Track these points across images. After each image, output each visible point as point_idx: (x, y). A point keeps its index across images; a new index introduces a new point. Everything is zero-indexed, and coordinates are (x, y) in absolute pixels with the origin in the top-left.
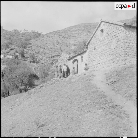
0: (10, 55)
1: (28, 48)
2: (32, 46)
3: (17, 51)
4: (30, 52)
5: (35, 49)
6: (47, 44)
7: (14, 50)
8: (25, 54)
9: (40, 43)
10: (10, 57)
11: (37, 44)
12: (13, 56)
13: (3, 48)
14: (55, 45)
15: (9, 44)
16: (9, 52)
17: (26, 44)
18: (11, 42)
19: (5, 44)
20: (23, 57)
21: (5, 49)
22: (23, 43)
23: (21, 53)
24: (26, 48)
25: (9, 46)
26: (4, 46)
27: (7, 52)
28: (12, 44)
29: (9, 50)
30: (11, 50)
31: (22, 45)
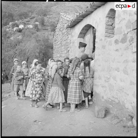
0: (30, 24)
1: (48, 16)
2: (52, 13)
3: (37, 20)
4: (50, 20)
5: (56, 17)
6: (68, 10)
7: (35, 19)
8: (46, 23)
9: (61, 10)
10: (30, 27)
11: (58, 11)
12: (33, 25)
13: (23, 17)
14: (78, 11)
15: (29, 12)
16: (29, 21)
17: (47, 11)
18: (31, 10)
19: (24, 12)
20: (44, 25)
21: (25, 18)
22: (43, 11)
23: (41, 22)
24: (47, 16)
25: (29, 15)
26: (24, 15)
27: (28, 21)
28: (32, 13)
29: (29, 19)
30: (31, 19)
31: (42, 13)
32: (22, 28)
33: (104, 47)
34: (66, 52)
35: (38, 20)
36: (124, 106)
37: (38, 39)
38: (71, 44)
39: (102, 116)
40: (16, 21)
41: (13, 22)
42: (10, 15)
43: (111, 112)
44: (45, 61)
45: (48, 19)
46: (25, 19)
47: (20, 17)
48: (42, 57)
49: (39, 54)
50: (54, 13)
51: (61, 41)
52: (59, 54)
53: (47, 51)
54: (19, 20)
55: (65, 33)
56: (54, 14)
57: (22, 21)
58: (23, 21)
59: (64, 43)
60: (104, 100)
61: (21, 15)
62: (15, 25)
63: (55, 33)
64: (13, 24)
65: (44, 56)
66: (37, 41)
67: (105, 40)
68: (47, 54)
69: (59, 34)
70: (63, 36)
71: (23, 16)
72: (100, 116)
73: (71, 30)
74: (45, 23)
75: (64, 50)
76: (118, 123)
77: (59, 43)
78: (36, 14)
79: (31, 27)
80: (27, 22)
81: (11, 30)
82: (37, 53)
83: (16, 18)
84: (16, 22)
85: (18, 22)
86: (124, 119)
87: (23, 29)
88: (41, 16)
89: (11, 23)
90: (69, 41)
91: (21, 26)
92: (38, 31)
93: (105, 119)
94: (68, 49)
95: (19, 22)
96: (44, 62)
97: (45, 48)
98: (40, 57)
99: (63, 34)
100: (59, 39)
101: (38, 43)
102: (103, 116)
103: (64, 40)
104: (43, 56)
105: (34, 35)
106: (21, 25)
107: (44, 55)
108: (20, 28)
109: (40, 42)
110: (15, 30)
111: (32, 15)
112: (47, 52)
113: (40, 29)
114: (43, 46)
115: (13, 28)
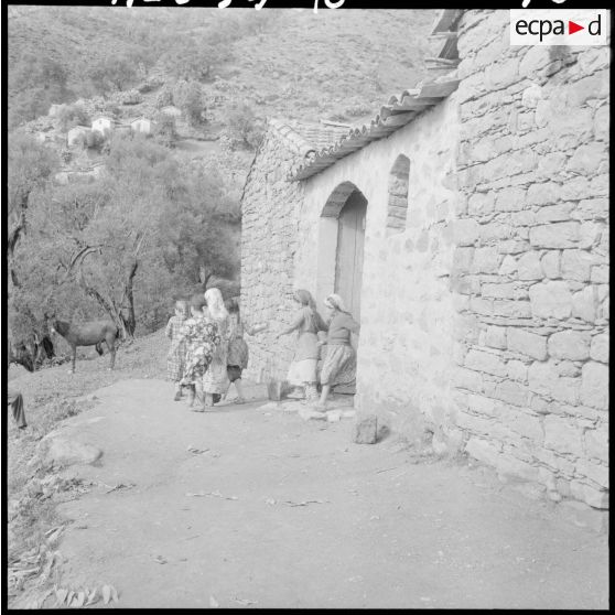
0: (139, 116)
1: (220, 82)
2: (239, 69)
3: (171, 98)
4: (230, 99)
5: (253, 83)
6: (310, 55)
7: (159, 94)
8: (209, 111)
9: (277, 55)
10: (139, 126)
11: (263, 59)
12: (152, 119)
13: (111, 84)
14: (350, 60)
15: (137, 63)
16: (134, 100)
17: (214, 59)
18: (146, 53)
19: (117, 63)
20: (201, 122)
21: (120, 89)
22: (197, 58)
23: (188, 106)
24: (214, 80)
25: (134, 73)
26: (114, 73)
27: (129, 100)
28: (149, 64)
29: (134, 92)
30: (147, 90)
31: (195, 67)
32: (106, 130)
33: (383, 255)
34: (284, 255)
35: (176, 97)
36: (418, 409)
37: (174, 184)
38: (301, 234)
39: (368, 438)
40: (76, 99)
41: (64, 105)
42: (51, 73)
43: (393, 429)
44: (203, 279)
45: (218, 93)
46: (120, 93)
47: (97, 82)
48: (192, 263)
49: (180, 248)
50: (246, 66)
51: (268, 215)
52: (261, 259)
53: (213, 235)
54: (89, 97)
55: (284, 193)
56: (245, 70)
57: (106, 98)
58: (109, 102)
59: (279, 224)
60: (380, 402)
61: (99, 71)
62: (76, 118)
63: (249, 184)
64: (64, 110)
65: (198, 258)
66: (170, 190)
67: (387, 235)
68: (212, 248)
69: (263, 192)
70: (277, 199)
71: (111, 77)
72: (363, 438)
73: (303, 190)
74: (205, 109)
75: (278, 248)
76: (402, 450)
77: (262, 222)
78: (169, 71)
79: (142, 129)
80: (125, 104)
81: (57, 138)
82: (171, 244)
83: (76, 88)
84: (80, 102)
85: (88, 104)
86: (418, 440)
87: (109, 134)
88: (186, 79)
89: (54, 110)
90: (294, 222)
91: (101, 125)
92: (173, 146)
93: (376, 445)
94: (293, 248)
95: (93, 106)
96: (200, 281)
97: (203, 222)
98: (182, 261)
99: (277, 193)
100: (264, 210)
101: (177, 200)
102: (372, 439)
103: (279, 215)
104: (196, 255)
105: (158, 164)
106: (98, 116)
107: (199, 250)
108: (97, 132)
109: (186, 195)
110: (76, 142)
111: (147, 72)
112: (216, 239)
113: (186, 138)
114: (196, 215)
115: (65, 131)
